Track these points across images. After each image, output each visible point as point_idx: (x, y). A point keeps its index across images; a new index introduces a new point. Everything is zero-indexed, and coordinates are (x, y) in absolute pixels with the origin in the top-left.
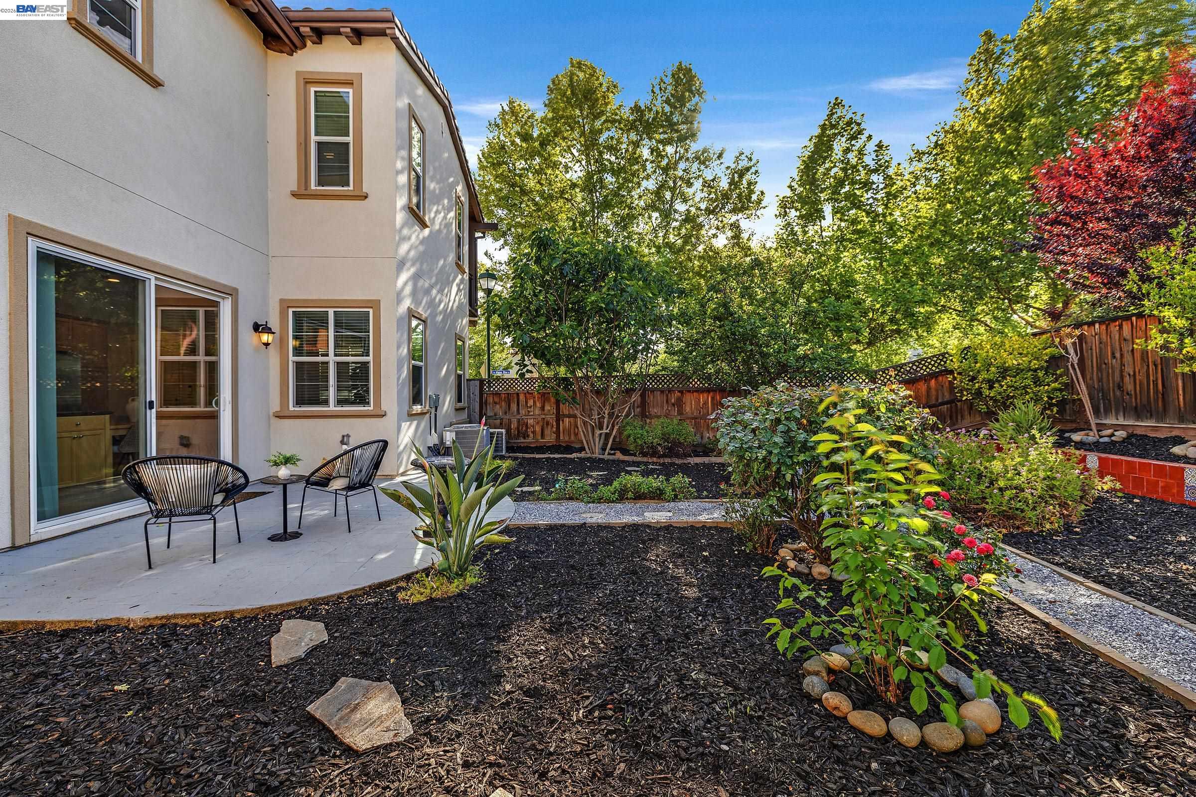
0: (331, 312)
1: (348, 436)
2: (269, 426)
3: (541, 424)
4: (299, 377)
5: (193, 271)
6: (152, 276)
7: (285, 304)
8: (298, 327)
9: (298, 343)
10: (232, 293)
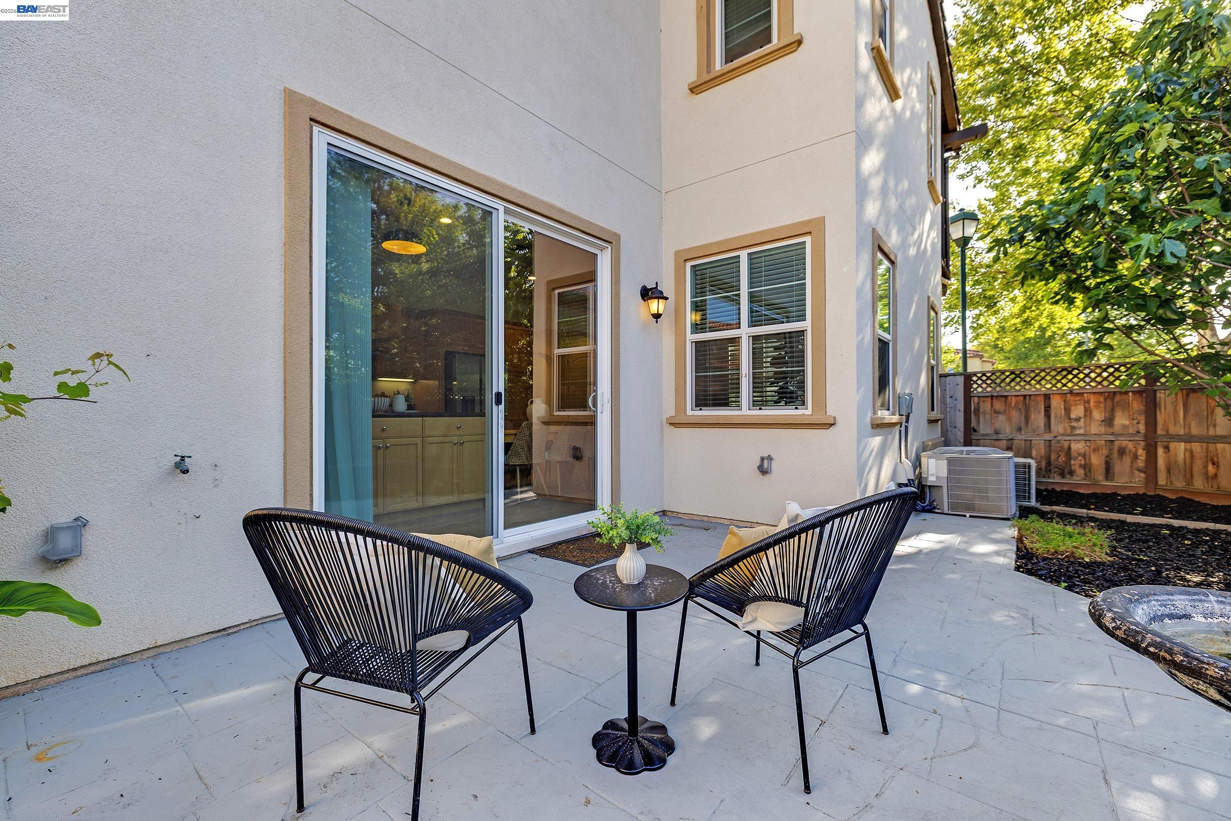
0: (744, 255)
1: (770, 458)
2: (662, 439)
3: (1105, 452)
4: (700, 365)
5: (559, 203)
6: (500, 205)
7: (682, 257)
8: (699, 289)
9: (698, 318)
10: (609, 240)
